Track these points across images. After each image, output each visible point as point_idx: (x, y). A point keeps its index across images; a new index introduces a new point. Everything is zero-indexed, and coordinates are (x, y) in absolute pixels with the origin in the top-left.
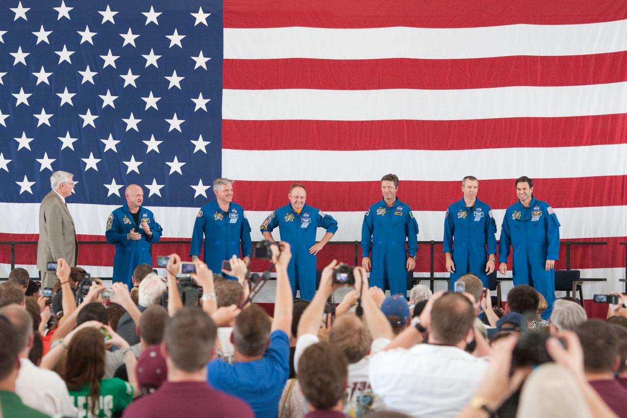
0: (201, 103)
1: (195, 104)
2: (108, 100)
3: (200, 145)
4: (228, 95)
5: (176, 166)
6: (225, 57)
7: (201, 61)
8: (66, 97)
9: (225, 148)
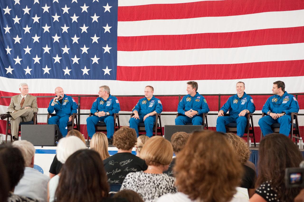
0: (107, 29)
1: (104, 29)
2: (65, 29)
3: (107, 49)
4: (120, 24)
5: (95, 60)
6: (119, 6)
7: (107, 8)
8: (46, 28)
9: (119, 50)
